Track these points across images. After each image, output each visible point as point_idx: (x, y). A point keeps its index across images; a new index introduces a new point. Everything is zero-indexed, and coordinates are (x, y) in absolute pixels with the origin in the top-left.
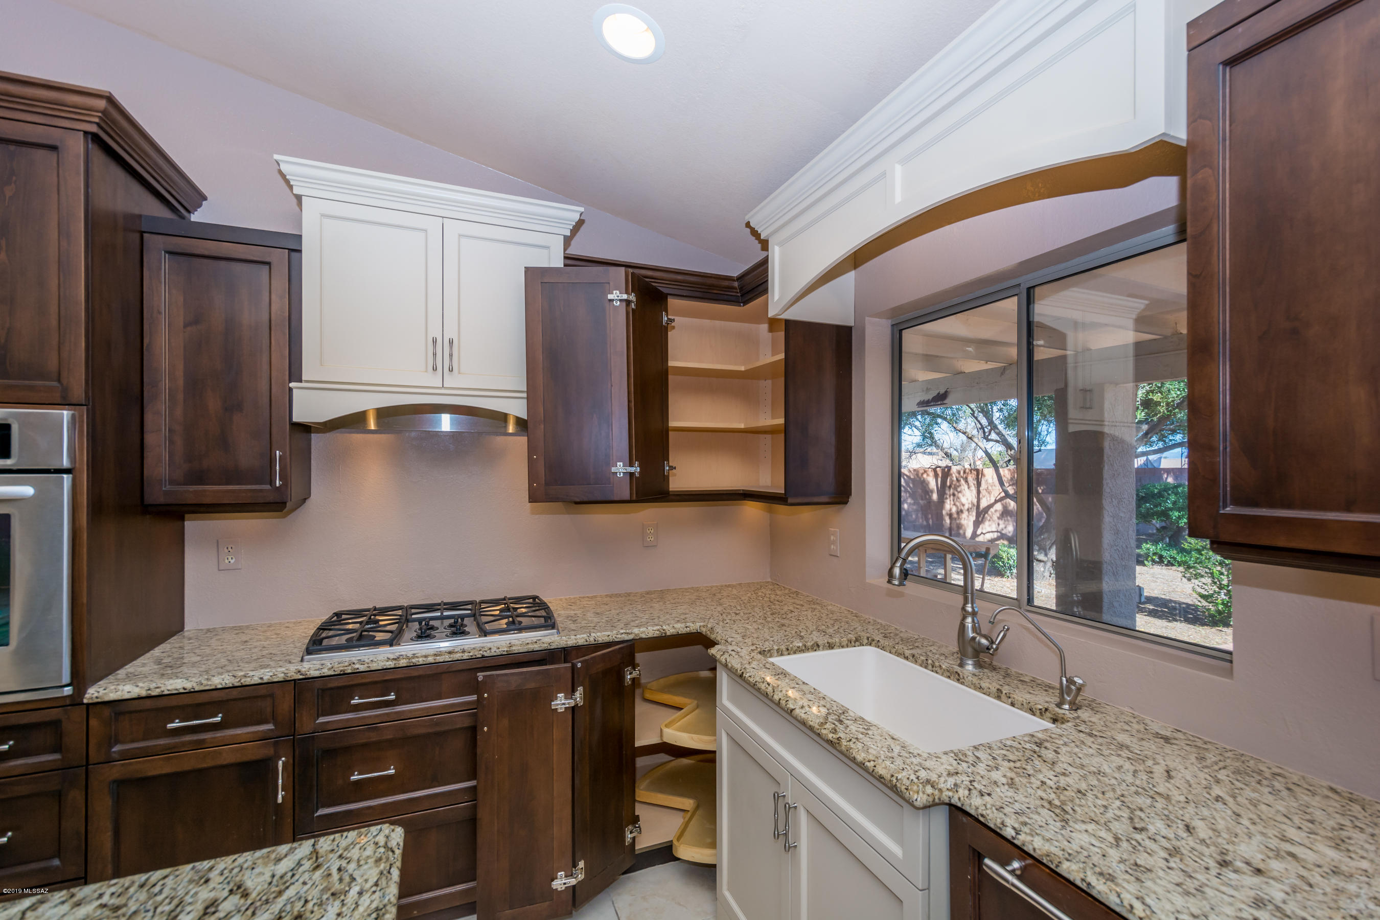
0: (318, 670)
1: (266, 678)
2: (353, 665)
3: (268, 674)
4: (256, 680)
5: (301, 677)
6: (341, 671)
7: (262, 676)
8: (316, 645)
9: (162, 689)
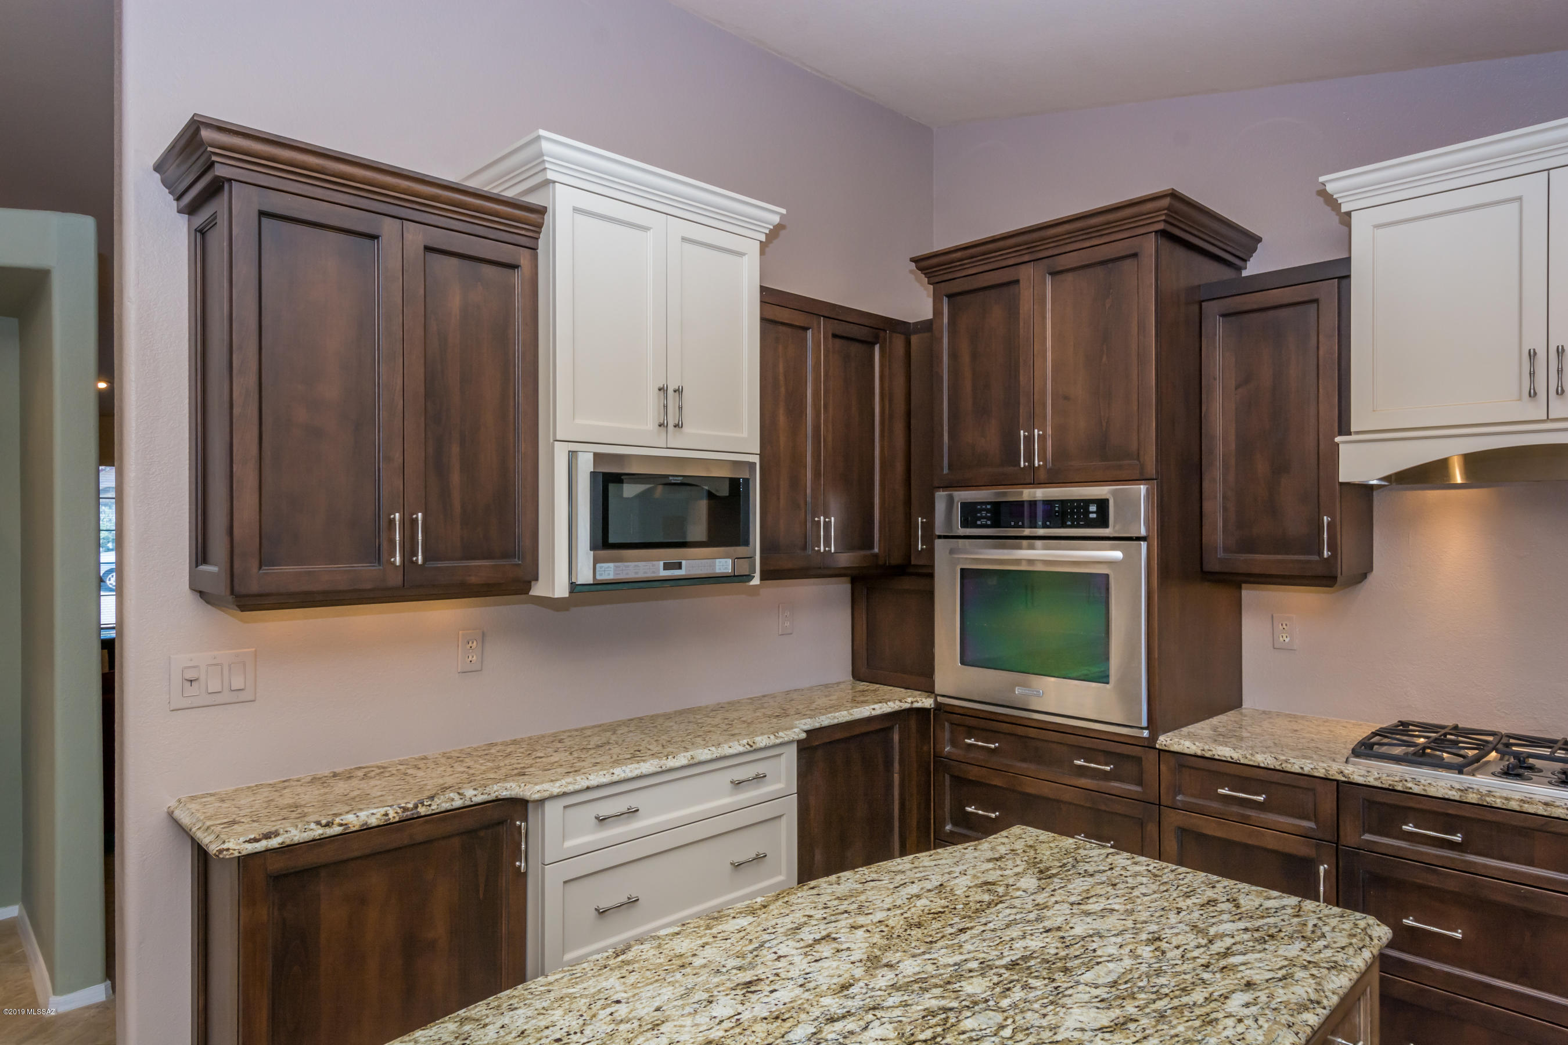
0: (1363, 776)
1: (1307, 770)
2: (1405, 783)
3: (1308, 765)
4: (1296, 769)
5: (1343, 779)
6: (1390, 785)
7: (1303, 766)
8: (1365, 749)
9: (1214, 753)
